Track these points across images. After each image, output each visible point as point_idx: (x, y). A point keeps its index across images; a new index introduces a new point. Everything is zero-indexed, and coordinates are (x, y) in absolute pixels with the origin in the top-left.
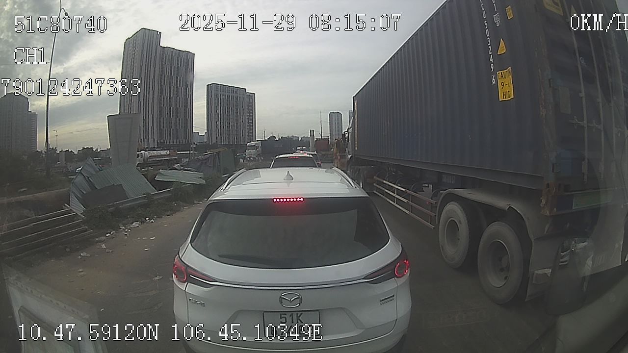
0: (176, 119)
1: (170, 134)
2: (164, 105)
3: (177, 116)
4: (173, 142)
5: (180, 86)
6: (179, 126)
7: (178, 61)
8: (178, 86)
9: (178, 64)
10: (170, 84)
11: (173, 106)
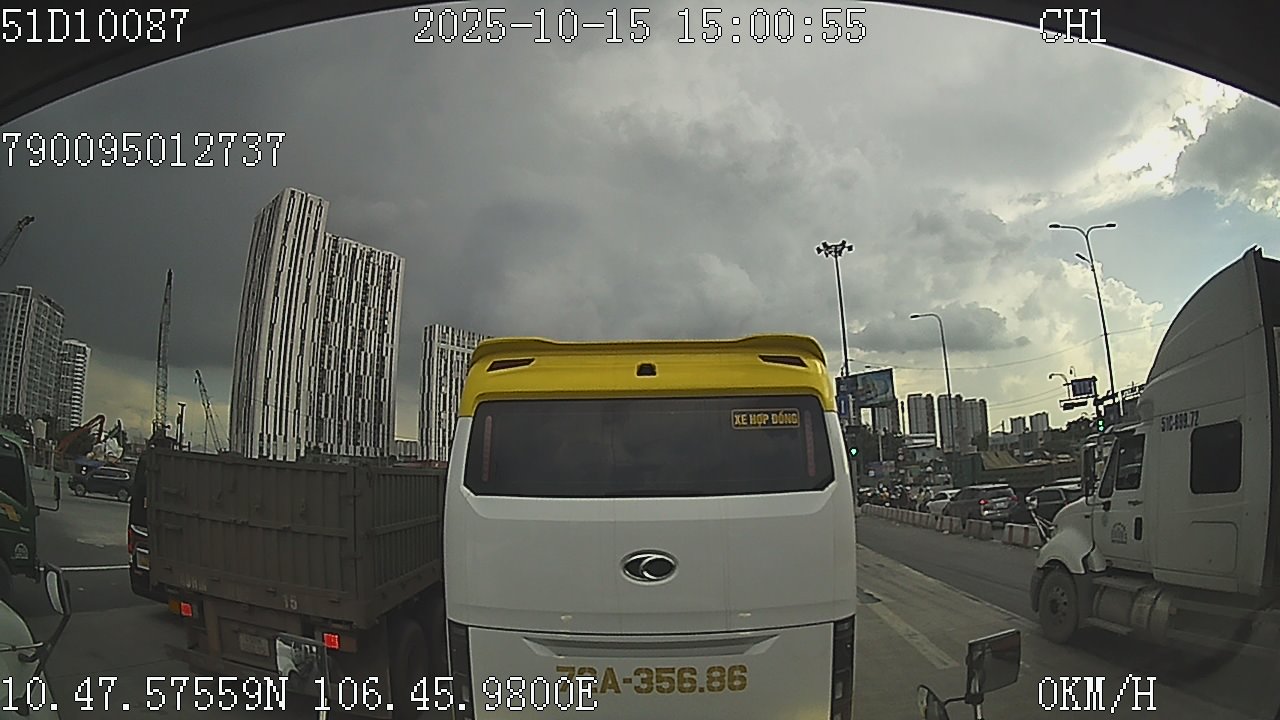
0: (356, 400)
1: (340, 432)
2: (329, 367)
3: (358, 395)
4: (347, 452)
5: (368, 328)
6: (363, 416)
7: (367, 271)
8: (365, 327)
9: (366, 278)
10: (346, 321)
11: (350, 371)
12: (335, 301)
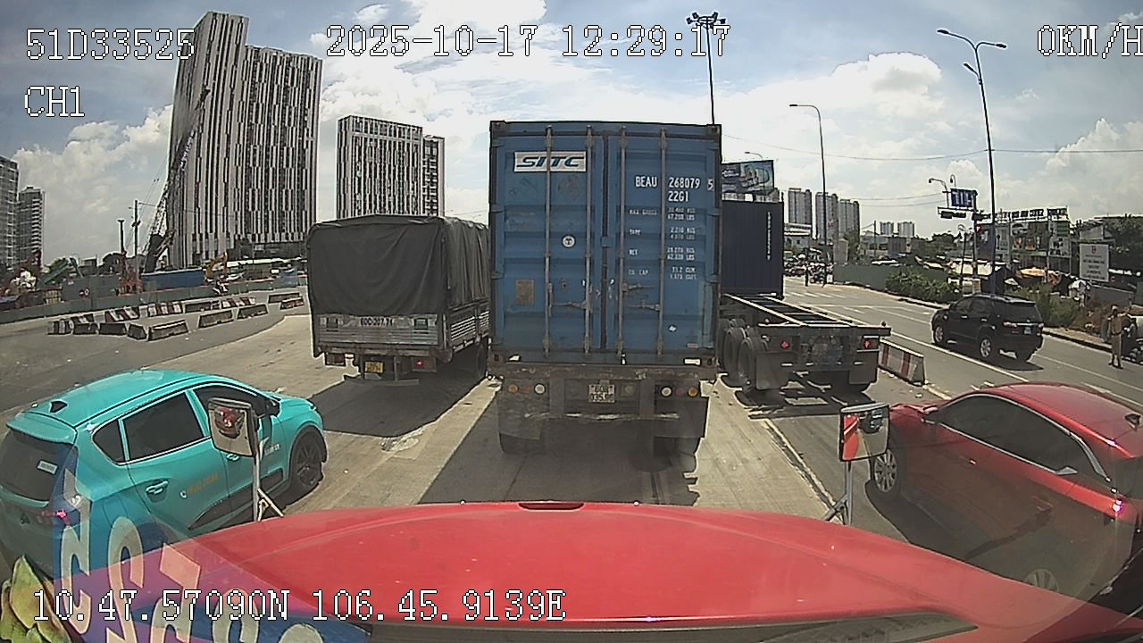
0: (280, 191)
1: (267, 222)
2: (254, 165)
3: (282, 186)
4: (273, 239)
5: (289, 125)
6: (287, 205)
7: (287, 75)
8: (286, 124)
9: (286, 81)
10: (269, 121)
11: (274, 166)
12: (258, 105)
